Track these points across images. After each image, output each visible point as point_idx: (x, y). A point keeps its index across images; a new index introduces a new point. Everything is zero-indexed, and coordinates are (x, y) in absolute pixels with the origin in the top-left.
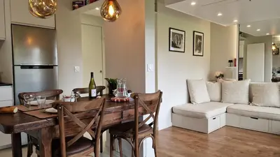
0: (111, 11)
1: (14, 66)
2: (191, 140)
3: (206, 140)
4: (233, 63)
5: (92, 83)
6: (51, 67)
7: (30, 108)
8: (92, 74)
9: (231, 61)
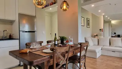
0: (65, 7)
1: (19, 31)
2: (92, 62)
3: (96, 61)
4: (101, 30)
5: (55, 38)
6: (34, 32)
7: (33, 50)
8: (56, 34)
9: (100, 30)
